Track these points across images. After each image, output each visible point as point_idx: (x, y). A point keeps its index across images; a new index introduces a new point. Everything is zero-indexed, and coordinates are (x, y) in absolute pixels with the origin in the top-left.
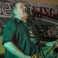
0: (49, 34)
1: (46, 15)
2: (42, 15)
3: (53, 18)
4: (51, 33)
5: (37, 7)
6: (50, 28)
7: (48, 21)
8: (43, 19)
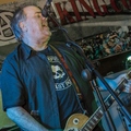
0: (108, 50)
1: (88, 14)
2: (80, 16)
3: (103, 15)
4: (109, 47)
5: (65, 3)
6: (105, 38)
7: (96, 24)
8: (84, 24)
